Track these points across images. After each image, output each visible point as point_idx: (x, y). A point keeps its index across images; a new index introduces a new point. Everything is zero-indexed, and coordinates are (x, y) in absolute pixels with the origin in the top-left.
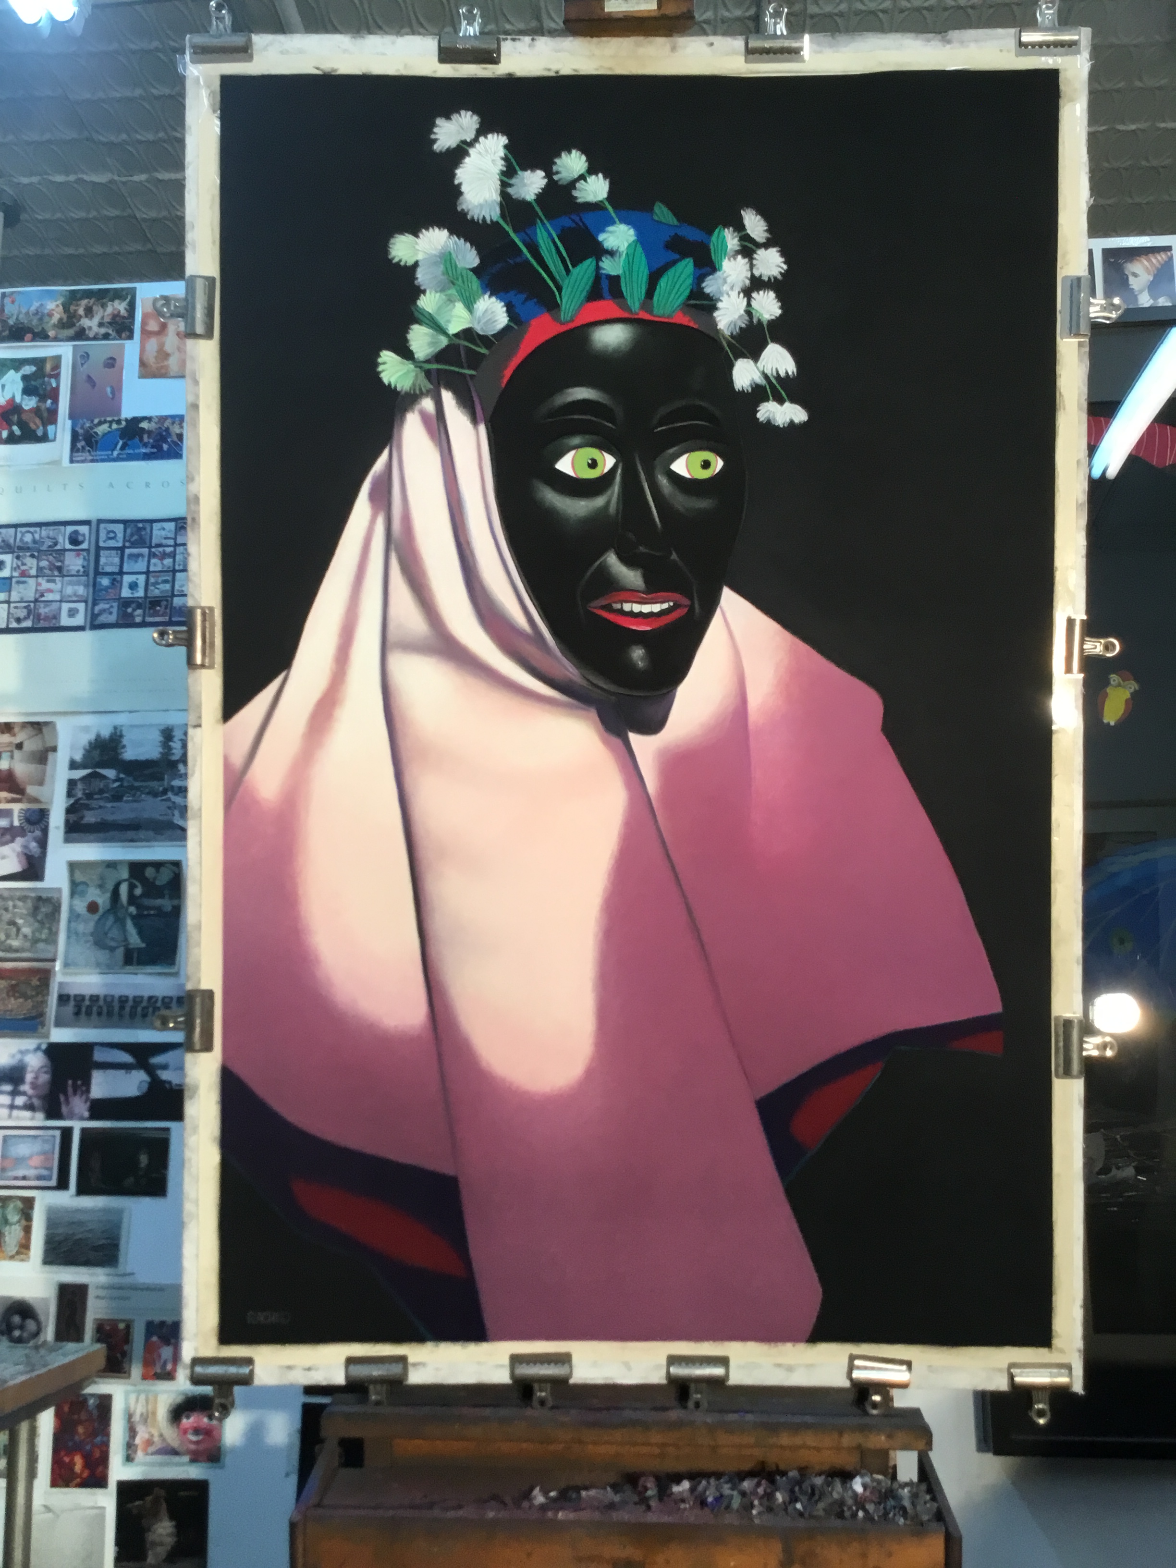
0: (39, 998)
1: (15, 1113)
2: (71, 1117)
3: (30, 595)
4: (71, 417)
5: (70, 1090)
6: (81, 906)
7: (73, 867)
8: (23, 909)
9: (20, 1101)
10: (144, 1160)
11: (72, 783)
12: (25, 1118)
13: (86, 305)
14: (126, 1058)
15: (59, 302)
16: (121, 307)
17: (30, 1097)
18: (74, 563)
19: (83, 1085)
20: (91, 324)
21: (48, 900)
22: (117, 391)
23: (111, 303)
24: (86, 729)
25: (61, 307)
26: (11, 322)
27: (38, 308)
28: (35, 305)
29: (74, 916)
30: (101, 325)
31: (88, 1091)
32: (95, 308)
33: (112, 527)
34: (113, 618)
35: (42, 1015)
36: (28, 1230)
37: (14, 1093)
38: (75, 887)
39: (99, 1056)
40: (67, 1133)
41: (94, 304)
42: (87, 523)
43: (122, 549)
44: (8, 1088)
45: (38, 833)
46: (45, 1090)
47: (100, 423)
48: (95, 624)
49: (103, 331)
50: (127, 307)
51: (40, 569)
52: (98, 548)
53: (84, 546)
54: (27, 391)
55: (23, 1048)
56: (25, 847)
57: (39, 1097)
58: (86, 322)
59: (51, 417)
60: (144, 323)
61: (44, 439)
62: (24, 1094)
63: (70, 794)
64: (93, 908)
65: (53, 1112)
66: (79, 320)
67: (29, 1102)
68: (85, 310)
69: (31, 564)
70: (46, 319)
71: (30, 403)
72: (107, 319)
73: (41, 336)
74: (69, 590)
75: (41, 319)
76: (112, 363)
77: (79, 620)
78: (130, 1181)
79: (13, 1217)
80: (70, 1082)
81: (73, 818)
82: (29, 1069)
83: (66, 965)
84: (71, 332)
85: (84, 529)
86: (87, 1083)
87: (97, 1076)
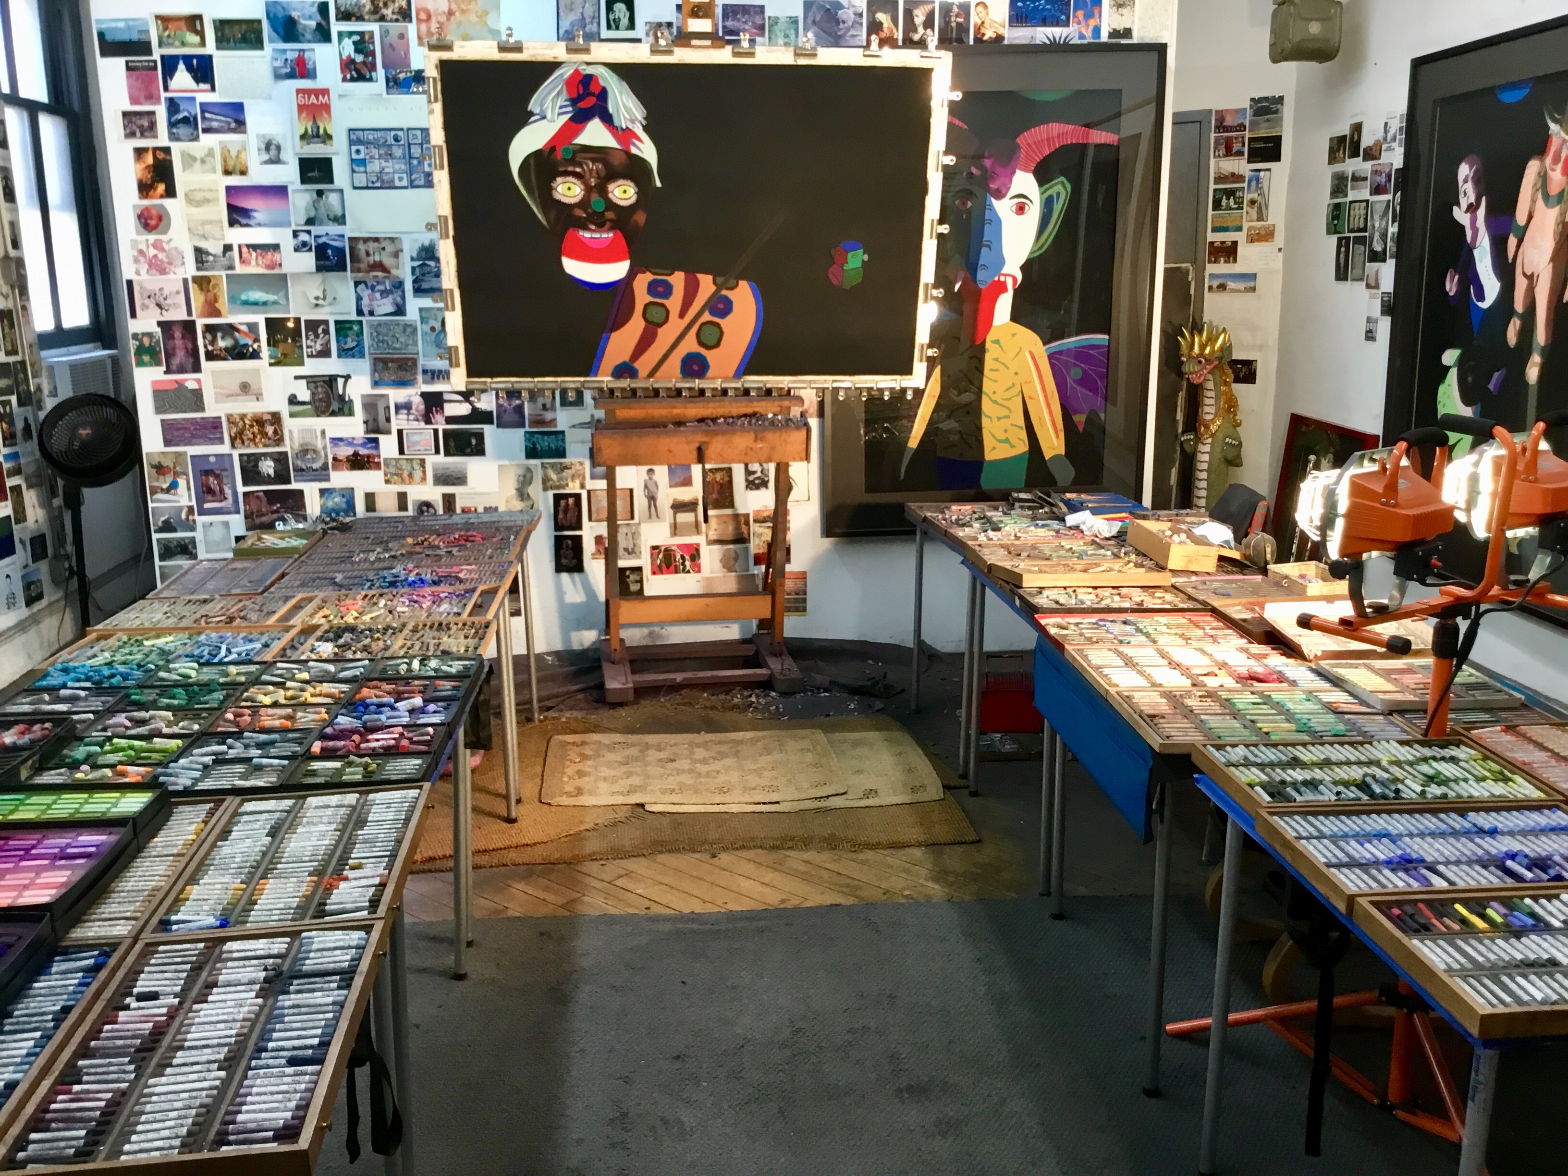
0: (413, 371)
1: (410, 422)
2: (437, 423)
3: (377, 169)
4: (384, 67)
5: (435, 412)
6: (427, 328)
7: (421, 310)
8: (399, 329)
9: (412, 417)
10: (474, 441)
11: (413, 269)
12: (415, 424)
14: (460, 398)
16: (403, 3)
17: (416, 415)
18: (398, 152)
19: (440, 410)
20: (388, 12)
21: (410, 326)
22: (407, 53)
24: (416, 240)
26: (342, 9)
29: (424, 334)
30: (393, 13)
31: (443, 412)
33: (415, 132)
34: (422, 183)
35: (416, 378)
36: (424, 472)
37: (408, 414)
38: (423, 320)
40: (436, 431)
42: (402, 129)
43: (422, 144)
44: (405, 411)
45: (400, 293)
46: (423, 412)
47: (401, 72)
48: (412, 185)
49: (395, 17)
51: (380, 155)
52: (409, 144)
53: (402, 142)
54: (357, 51)
55: (409, 394)
56: (394, 299)
57: (420, 415)
58: (384, 11)
59: (373, 67)
60: (417, 15)
61: (370, 80)
62: (413, 414)
63: (413, 274)
64: (433, 329)
65: (428, 421)
66: (381, 10)
67: (416, 418)
69: (375, 152)
70: (362, 9)
71: (359, 58)
72: (396, 10)
73: (360, 18)
74: (397, 167)
75: (359, 8)
76: (402, 36)
77: (405, 183)
78: (469, 450)
79: (417, 467)
80: (434, 408)
81: (416, 286)
82: (414, 403)
83: (424, 356)
84: (377, 17)
85: (400, 133)
86: (442, 409)
87: (446, 406)
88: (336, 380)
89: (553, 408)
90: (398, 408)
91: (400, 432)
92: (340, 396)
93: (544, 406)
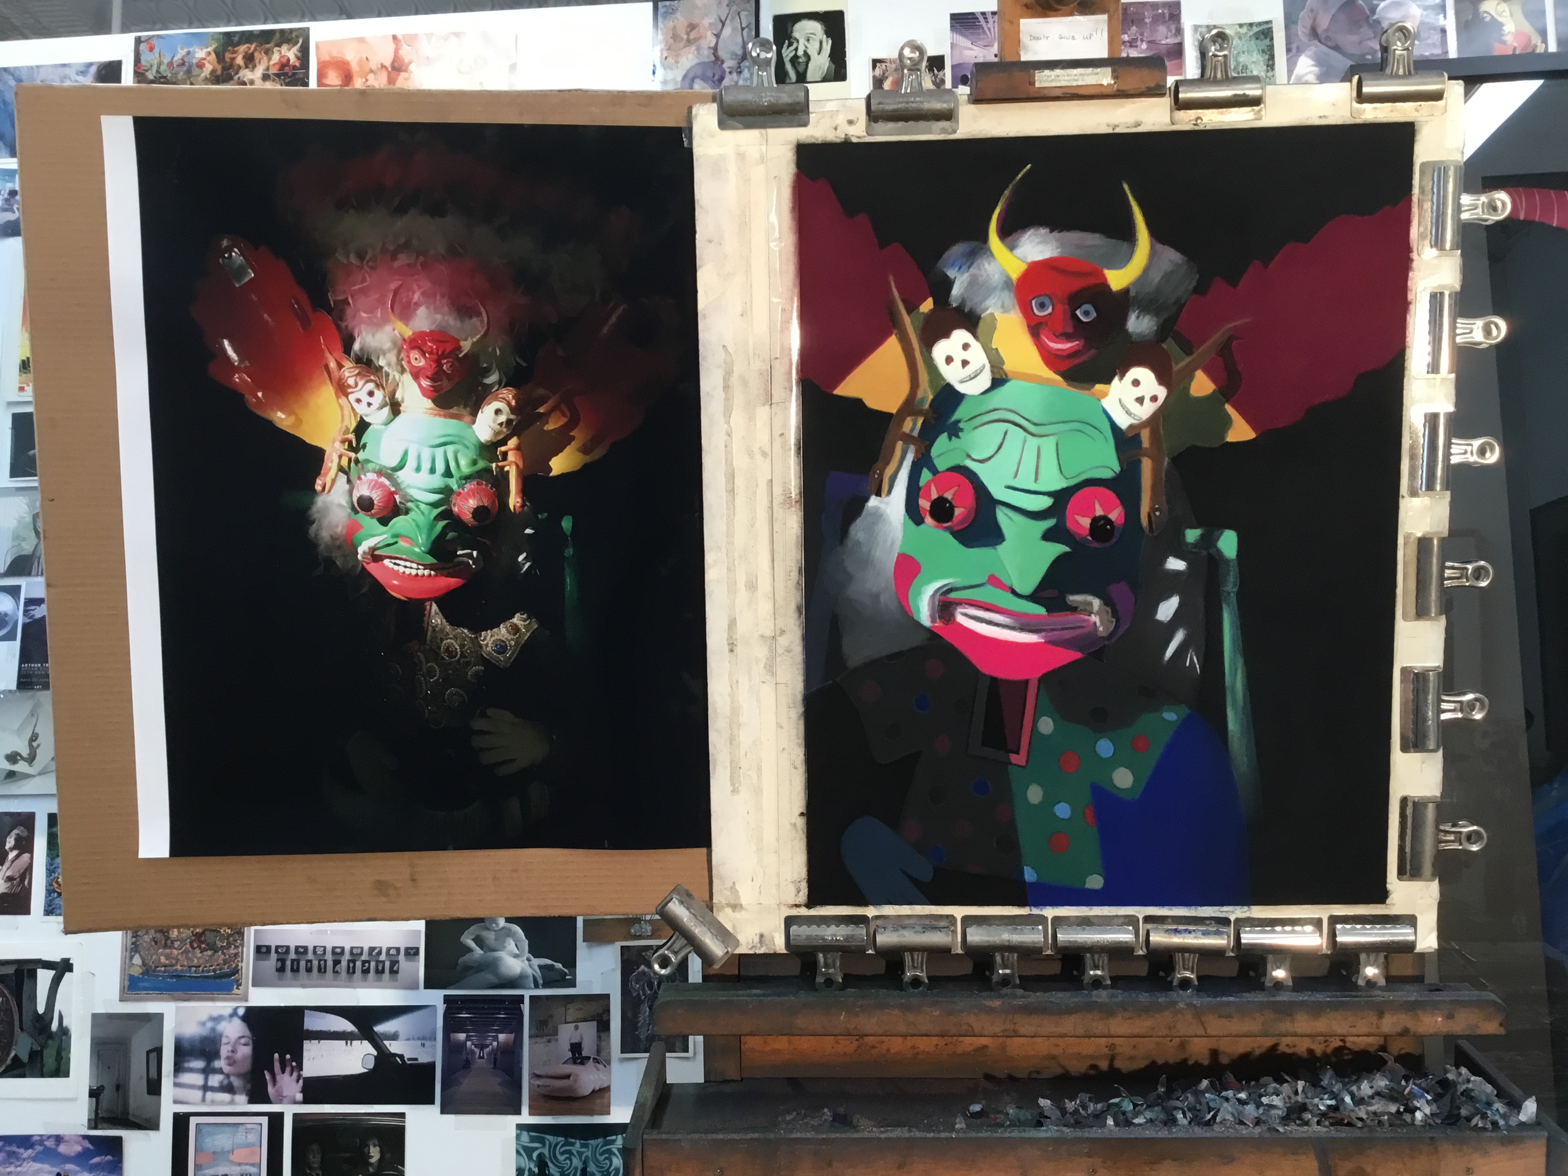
0: (232, 951)
1: (209, 1095)
2: (280, 1099)
5: (277, 1066)
9: (215, 1080)
10: (375, 1154)
12: (221, 1101)
13: (246, 53)
14: (346, 1026)
15: (210, 49)
16: (291, 54)
17: (228, 1076)
19: (292, 1060)
20: (254, 77)
23: (277, 48)
25: (213, 55)
26: (150, 75)
27: (184, 56)
28: (181, 53)
30: (265, 77)
31: (300, 1067)
32: (256, 54)
35: (236, 971)
37: (207, 1071)
39: (312, 1022)
40: (276, 1120)
41: (255, 49)
44: (199, 1064)
46: (246, 1066)
50: (299, 54)
55: (215, 1014)
57: (238, 1075)
58: (246, 75)
60: (321, 74)
62: (220, 1071)
65: (258, 1095)
66: (237, 73)
67: (226, 1082)
68: (244, 57)
70: (196, 71)
72: (274, 70)
75: (188, 72)
80: (276, 1056)
82: (224, 1040)
86: (298, 1057)
87: (311, 1049)
88: (33, 976)
89: (601, 1059)
90: (183, 1052)
91: (181, 1122)
92: (38, 1018)
93: (576, 1048)
